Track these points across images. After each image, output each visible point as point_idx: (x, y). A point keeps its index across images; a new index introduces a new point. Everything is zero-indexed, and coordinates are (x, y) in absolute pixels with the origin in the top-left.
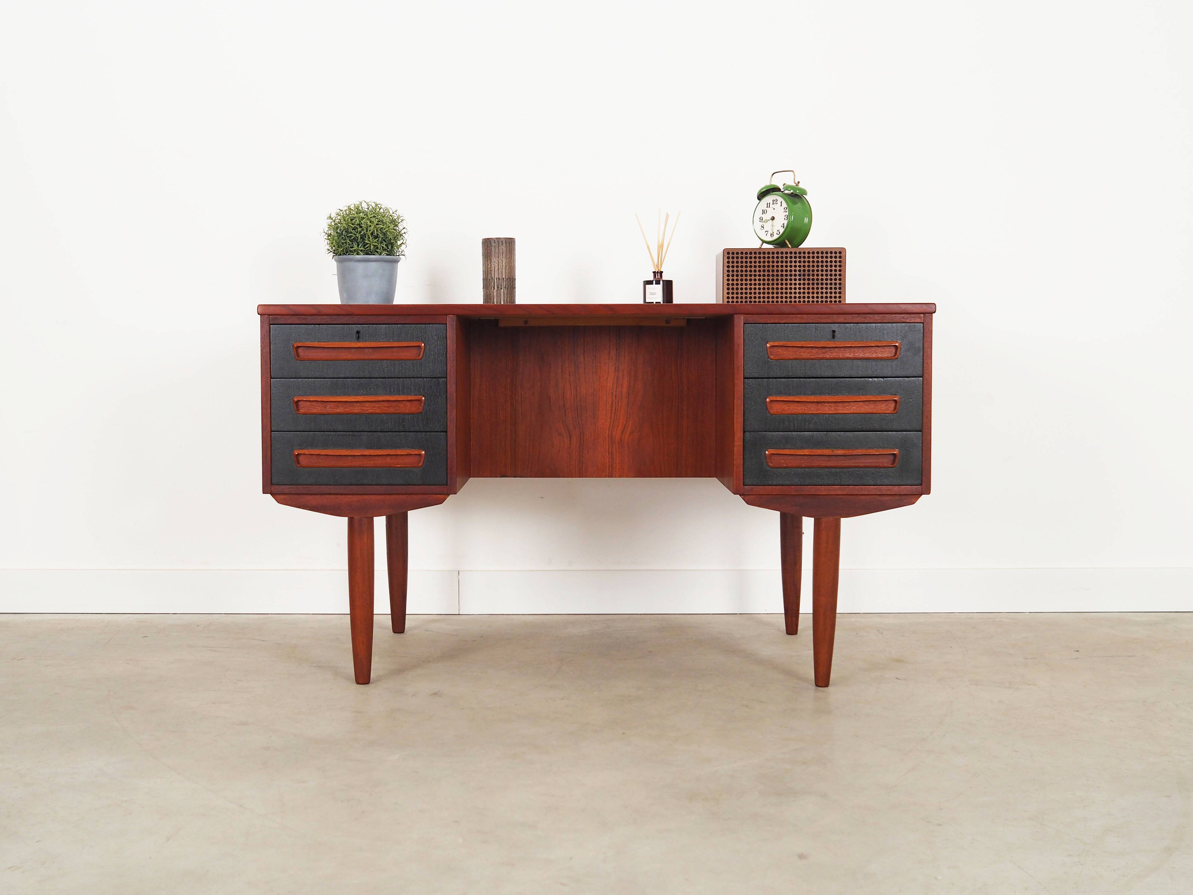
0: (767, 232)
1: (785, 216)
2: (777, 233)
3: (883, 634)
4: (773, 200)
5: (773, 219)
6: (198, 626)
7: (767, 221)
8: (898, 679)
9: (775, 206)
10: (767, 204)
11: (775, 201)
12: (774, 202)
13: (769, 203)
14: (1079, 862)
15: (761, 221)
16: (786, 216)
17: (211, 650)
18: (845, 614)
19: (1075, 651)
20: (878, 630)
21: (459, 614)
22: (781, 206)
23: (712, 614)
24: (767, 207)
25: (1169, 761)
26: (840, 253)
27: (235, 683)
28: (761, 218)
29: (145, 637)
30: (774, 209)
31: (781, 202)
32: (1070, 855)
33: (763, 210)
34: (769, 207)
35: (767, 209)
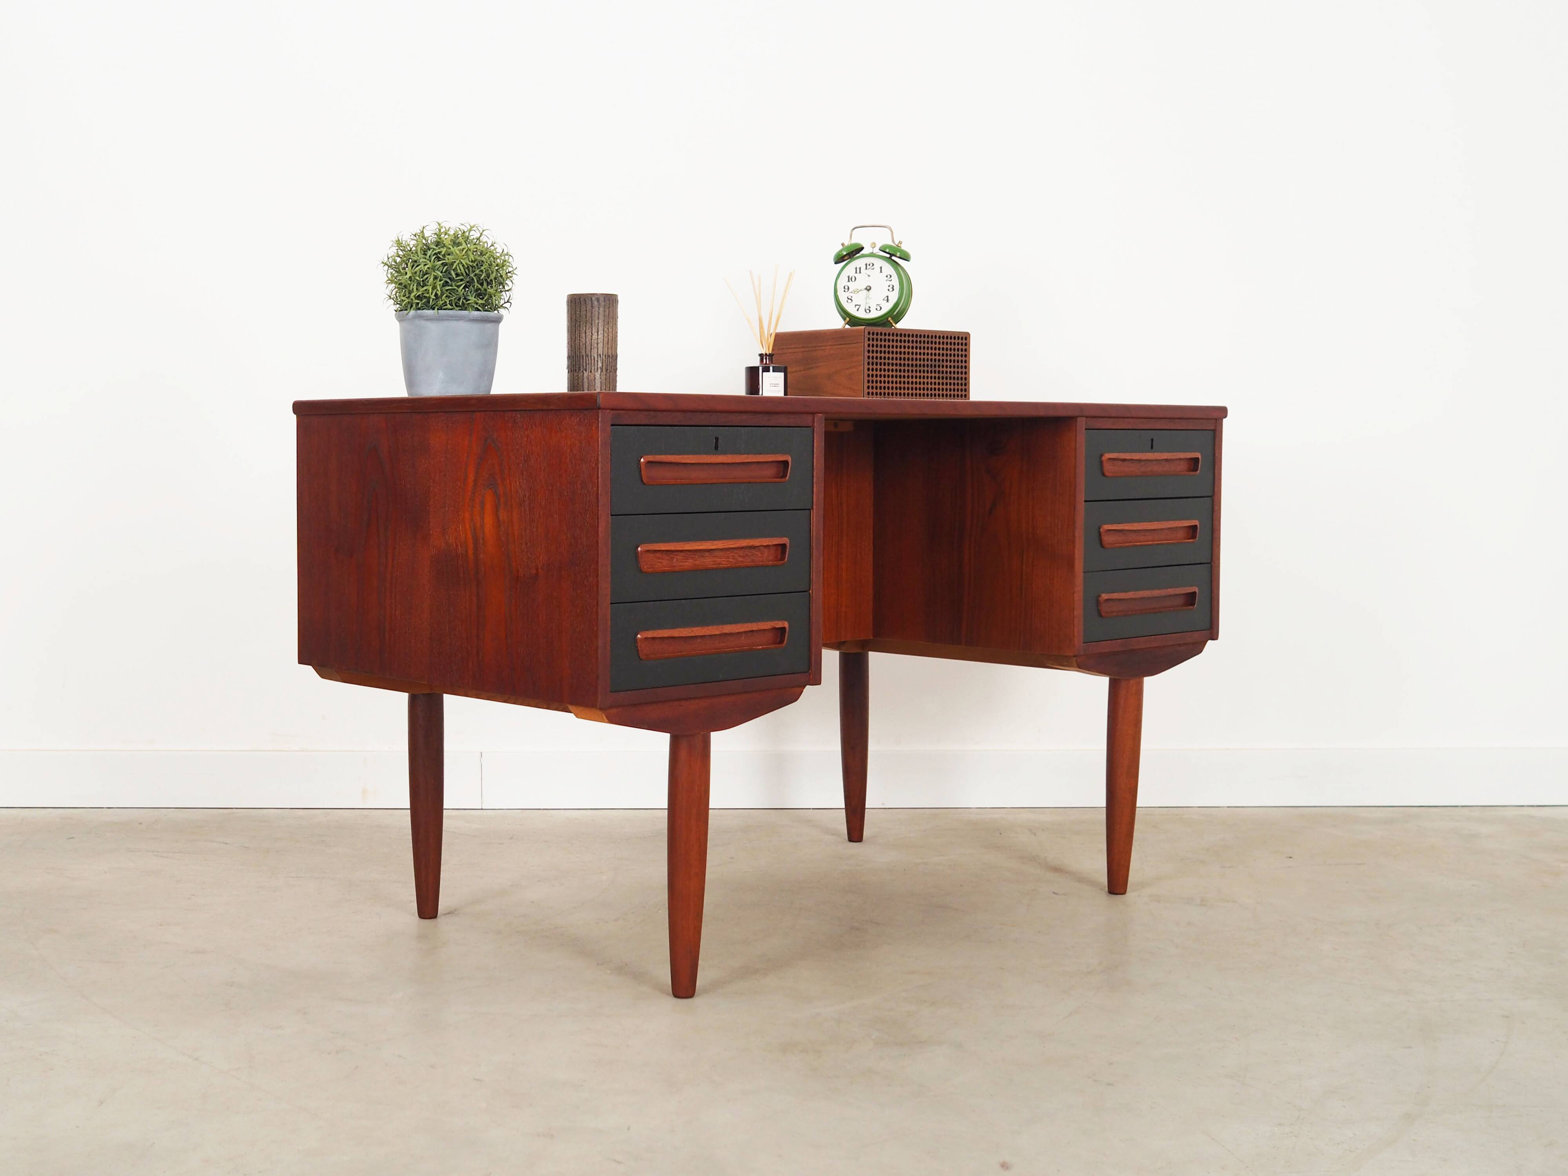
0: (857, 307)
1: (889, 286)
2: (876, 309)
3: (1037, 835)
4: (866, 265)
5: (868, 289)
6: (140, 824)
7: (857, 291)
8: (1057, 894)
9: (869, 272)
10: (856, 268)
11: (869, 265)
12: (868, 267)
13: (860, 268)
14: (1292, 1132)
15: (846, 290)
16: (891, 286)
17: (158, 856)
18: (986, 809)
19: (1287, 857)
20: (1030, 830)
21: (482, 809)
22: (881, 272)
23: (813, 809)
24: (856, 273)
25: (1409, 1001)
26: (966, 339)
27: (189, 899)
28: (846, 287)
29: (72, 838)
30: (869, 276)
31: (881, 268)
32: (1280, 1124)
33: (849, 277)
34: (860, 272)
35: (856, 275)
